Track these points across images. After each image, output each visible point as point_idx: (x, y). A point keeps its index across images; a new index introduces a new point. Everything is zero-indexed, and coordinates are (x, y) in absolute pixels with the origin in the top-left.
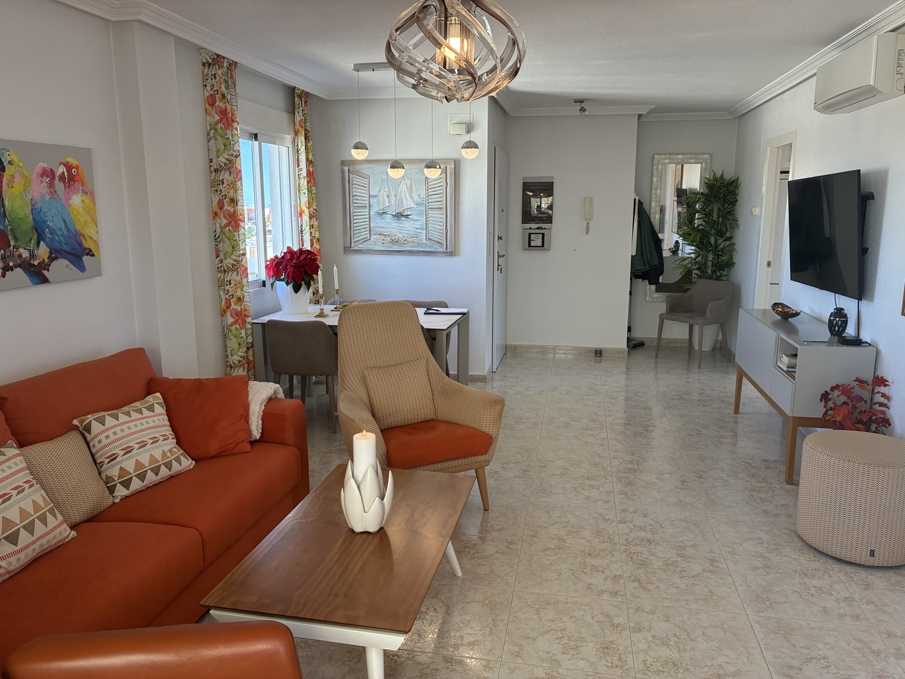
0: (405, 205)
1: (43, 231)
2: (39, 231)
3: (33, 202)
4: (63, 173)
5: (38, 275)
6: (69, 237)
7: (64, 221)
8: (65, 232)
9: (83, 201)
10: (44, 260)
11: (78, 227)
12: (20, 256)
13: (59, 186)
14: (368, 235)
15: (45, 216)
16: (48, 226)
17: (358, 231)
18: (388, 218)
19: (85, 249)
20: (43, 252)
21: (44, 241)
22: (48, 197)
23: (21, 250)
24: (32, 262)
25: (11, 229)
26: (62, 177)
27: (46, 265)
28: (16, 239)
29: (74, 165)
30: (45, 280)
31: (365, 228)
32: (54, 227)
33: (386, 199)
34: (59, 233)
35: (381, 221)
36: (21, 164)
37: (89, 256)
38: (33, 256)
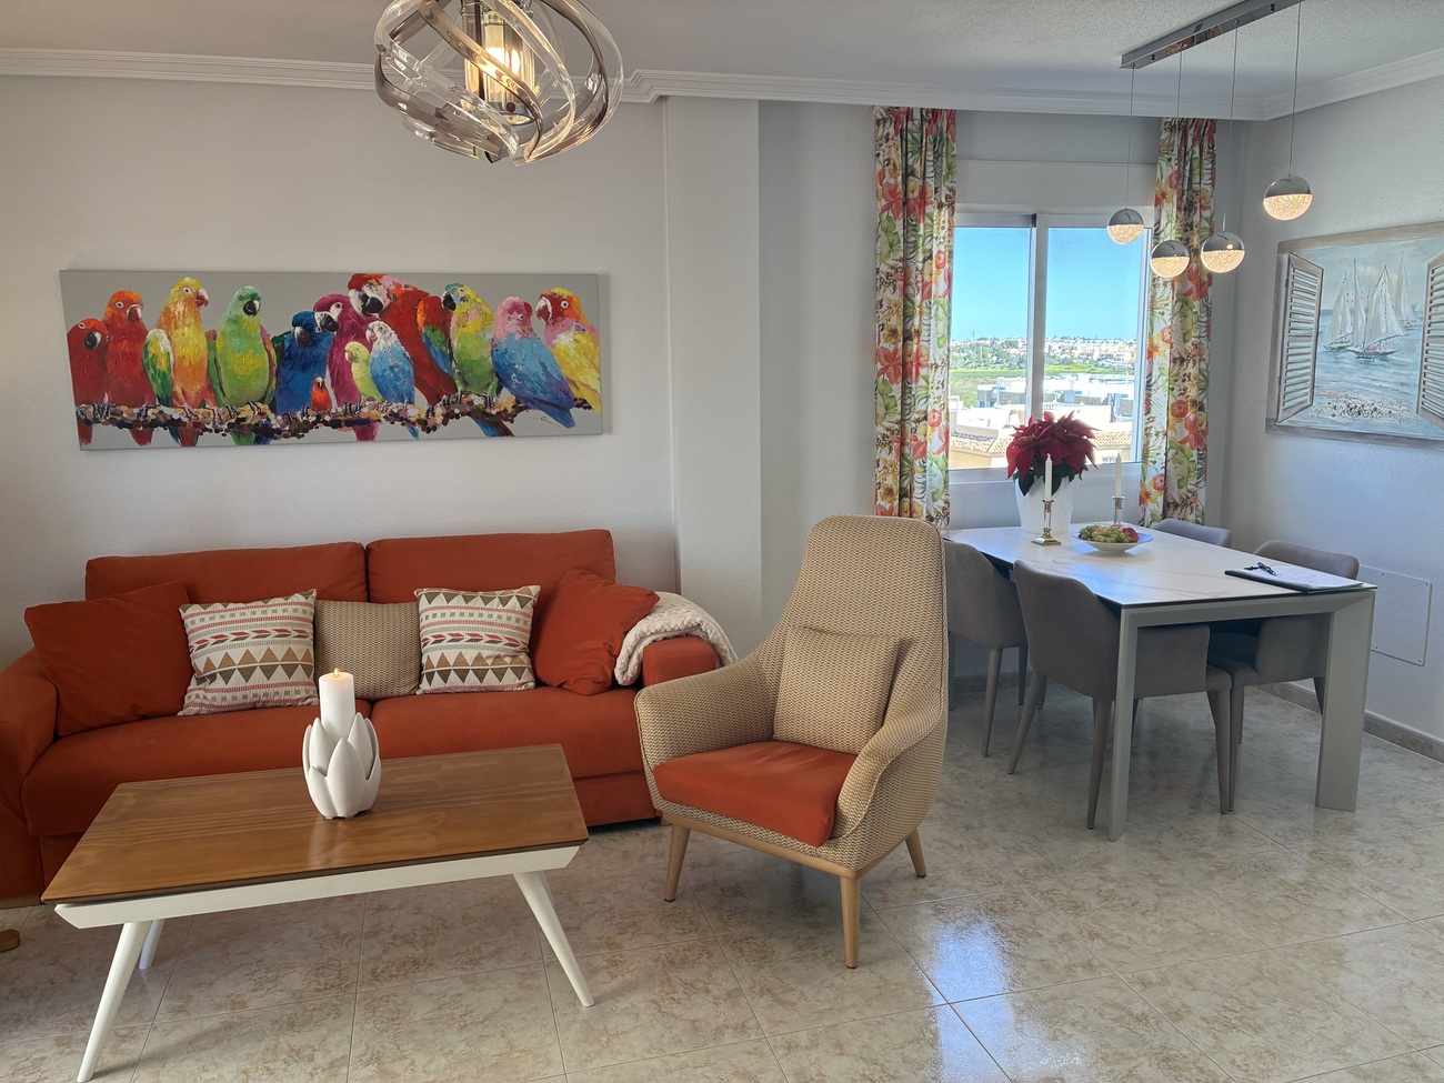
0: (1384, 330)
1: (508, 376)
2: (502, 376)
3: (496, 342)
4: (545, 307)
5: (496, 425)
6: (550, 384)
7: (543, 365)
8: (544, 378)
9: (576, 341)
10: (506, 410)
11: (565, 372)
12: (471, 403)
13: (538, 324)
14: (1308, 397)
15: (512, 358)
16: (516, 371)
17: (1292, 388)
18: (1348, 359)
19: (576, 400)
20: (506, 399)
21: (508, 387)
22: (518, 336)
23: (473, 397)
24: (488, 410)
25: (459, 373)
26: (543, 313)
27: (510, 415)
28: (465, 383)
29: (565, 297)
30: (506, 433)
31: (1305, 381)
32: (525, 372)
33: (1349, 318)
34: (533, 379)
35: (1334, 365)
36: (479, 300)
37: (581, 409)
38: (489, 403)
